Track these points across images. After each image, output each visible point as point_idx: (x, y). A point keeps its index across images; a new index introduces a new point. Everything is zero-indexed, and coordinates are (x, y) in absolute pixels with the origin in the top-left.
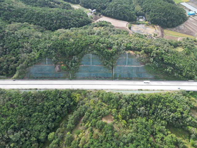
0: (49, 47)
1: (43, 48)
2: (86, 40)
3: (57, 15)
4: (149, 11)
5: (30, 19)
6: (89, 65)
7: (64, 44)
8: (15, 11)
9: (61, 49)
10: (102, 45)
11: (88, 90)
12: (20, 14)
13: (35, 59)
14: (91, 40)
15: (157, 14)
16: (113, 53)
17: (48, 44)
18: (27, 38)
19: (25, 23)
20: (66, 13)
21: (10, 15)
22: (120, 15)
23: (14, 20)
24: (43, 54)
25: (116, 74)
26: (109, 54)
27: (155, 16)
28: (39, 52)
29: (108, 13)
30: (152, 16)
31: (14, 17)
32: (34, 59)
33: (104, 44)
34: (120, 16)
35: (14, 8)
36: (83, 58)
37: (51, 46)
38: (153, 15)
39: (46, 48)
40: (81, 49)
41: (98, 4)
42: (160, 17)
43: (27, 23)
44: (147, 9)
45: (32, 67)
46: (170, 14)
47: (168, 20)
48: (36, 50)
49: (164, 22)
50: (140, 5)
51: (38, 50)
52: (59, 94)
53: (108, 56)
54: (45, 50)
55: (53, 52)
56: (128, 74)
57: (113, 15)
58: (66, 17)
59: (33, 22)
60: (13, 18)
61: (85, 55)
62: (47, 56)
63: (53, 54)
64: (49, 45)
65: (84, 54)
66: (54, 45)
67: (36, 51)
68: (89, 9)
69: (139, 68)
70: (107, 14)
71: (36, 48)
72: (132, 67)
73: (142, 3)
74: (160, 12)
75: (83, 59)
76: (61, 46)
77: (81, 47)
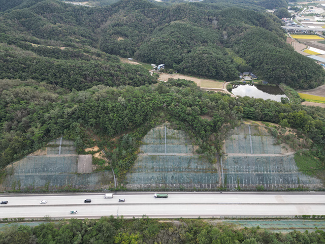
0: (70, 115)
1: (56, 117)
2: (152, 100)
3: (94, 68)
4: (261, 63)
5: (43, 75)
6: (161, 152)
7: (104, 108)
8: (15, 61)
9: (97, 117)
10: (189, 108)
11: (162, 221)
12: (23, 65)
13: (33, 142)
14: (163, 99)
15: (277, 66)
16: (215, 126)
17: (67, 109)
18: (26, 101)
19: (31, 80)
20: (112, 66)
21: (4, 67)
22: (208, 70)
23: (11, 75)
24: (53, 129)
25: (228, 177)
26: (208, 128)
27: (273, 70)
28: (46, 126)
29: (187, 68)
30: (269, 71)
31: (12, 70)
32: (29, 141)
33: (193, 107)
34: (209, 72)
35: (14, 57)
36: (146, 136)
37: (73, 113)
38: (271, 69)
39: (62, 117)
40: (142, 118)
41: (167, 55)
42: (285, 72)
43: (33, 81)
44: (256, 61)
45: (21, 161)
46: (302, 67)
47: (299, 77)
48: (40, 122)
49: (293, 80)
50: (241, 56)
51: (43, 123)
52: (80, 236)
53: (205, 131)
54: (60, 120)
55: (76, 126)
56: (258, 175)
57: (195, 70)
58: (112, 71)
59: (47, 79)
60: (9, 73)
61: (152, 130)
62: (63, 133)
63: (78, 129)
64: (70, 110)
65: (150, 127)
66: (82, 110)
67: (39, 125)
68: (152, 64)
69: (282, 160)
70: (185, 70)
71: (39, 119)
72: (267, 158)
73: (245, 54)
74: (283, 64)
75: (146, 139)
76: (97, 112)
77: (144, 112)
